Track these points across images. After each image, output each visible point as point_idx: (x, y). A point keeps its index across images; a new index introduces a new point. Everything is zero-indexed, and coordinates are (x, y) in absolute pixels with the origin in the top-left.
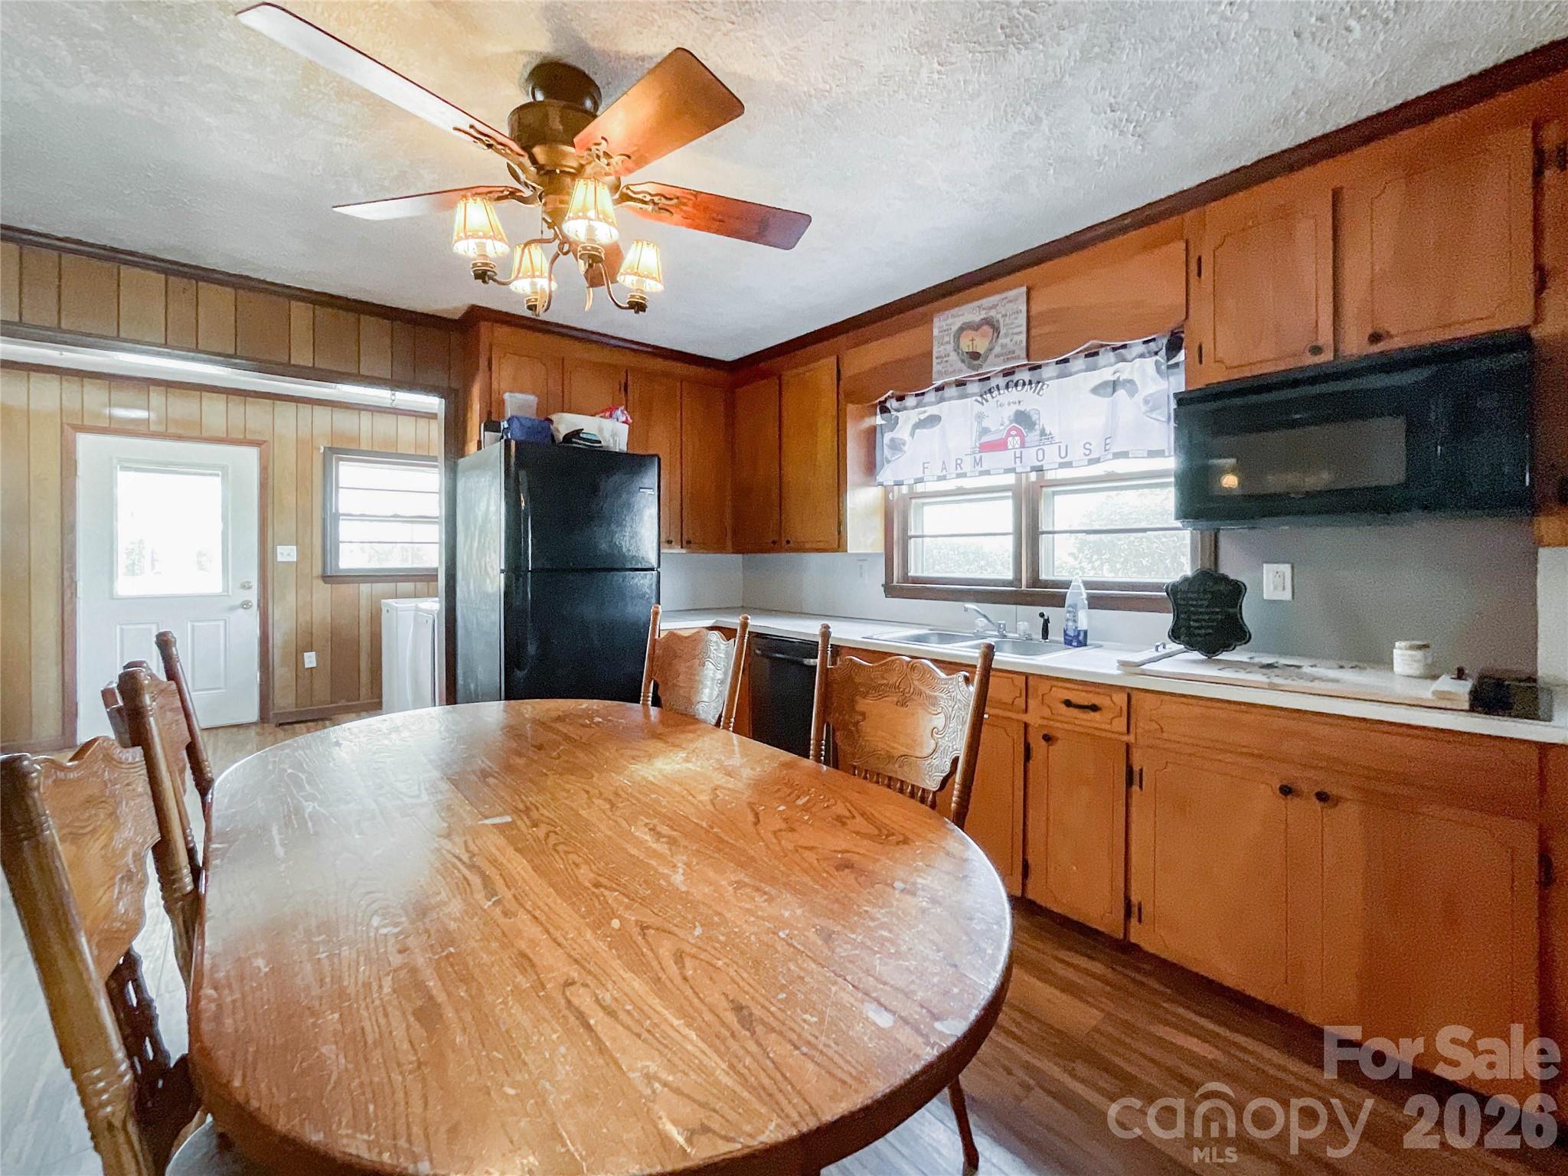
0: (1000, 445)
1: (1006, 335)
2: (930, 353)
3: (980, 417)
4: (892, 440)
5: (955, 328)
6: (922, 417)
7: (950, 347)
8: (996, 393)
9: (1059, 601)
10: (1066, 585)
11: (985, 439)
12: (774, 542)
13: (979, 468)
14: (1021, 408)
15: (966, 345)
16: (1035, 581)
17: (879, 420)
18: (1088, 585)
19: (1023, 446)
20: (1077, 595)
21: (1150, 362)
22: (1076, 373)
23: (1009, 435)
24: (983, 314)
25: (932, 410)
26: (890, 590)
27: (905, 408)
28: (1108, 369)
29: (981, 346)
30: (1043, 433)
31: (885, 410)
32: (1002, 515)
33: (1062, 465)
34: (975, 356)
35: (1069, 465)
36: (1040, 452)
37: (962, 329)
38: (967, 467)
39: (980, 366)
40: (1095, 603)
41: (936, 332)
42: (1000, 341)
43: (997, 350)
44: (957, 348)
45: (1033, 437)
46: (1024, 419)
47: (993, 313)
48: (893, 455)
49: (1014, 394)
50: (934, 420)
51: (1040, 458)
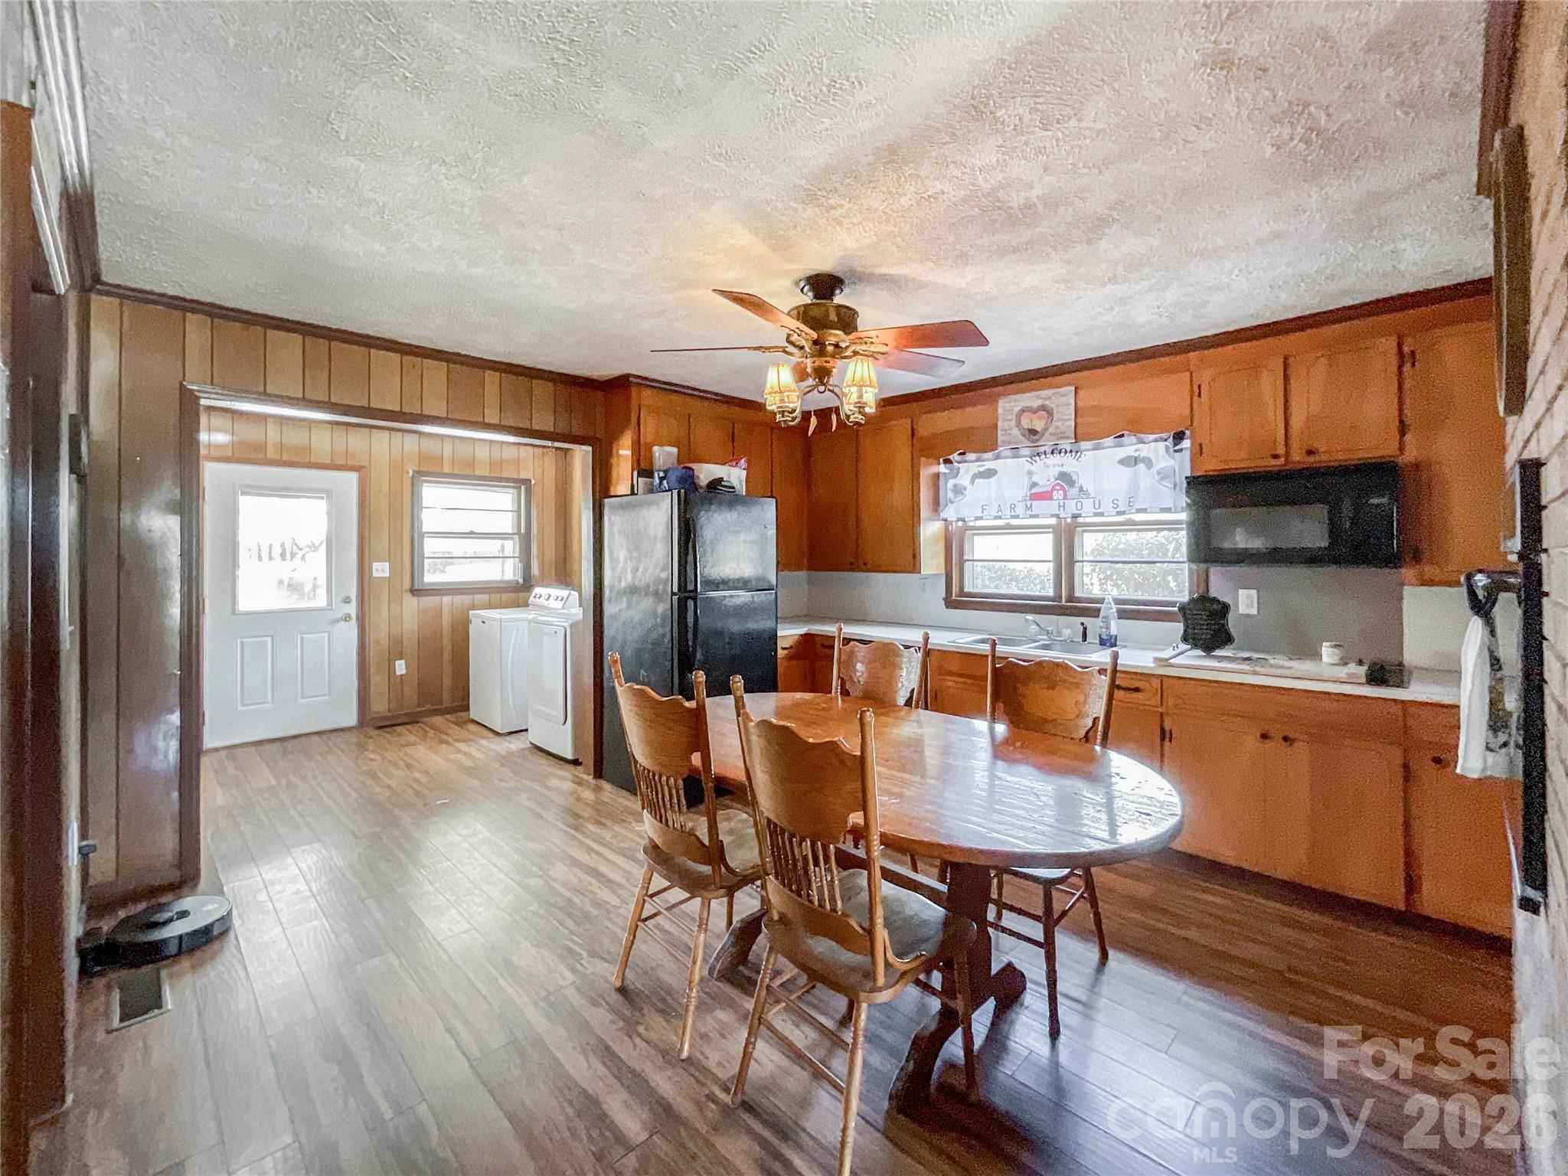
0: (1046, 496)
1: (1059, 420)
2: (995, 426)
3: (1030, 474)
4: (955, 486)
5: (1017, 409)
6: (981, 469)
7: (1013, 423)
8: (1043, 456)
9: (1095, 613)
10: (1101, 601)
11: (1034, 490)
12: (851, 564)
13: (1029, 512)
14: (1064, 469)
15: (1026, 423)
16: (1071, 598)
17: (942, 468)
18: (1117, 601)
19: (1065, 497)
20: (1110, 609)
21: (1161, 445)
22: (1107, 447)
23: (1054, 489)
24: (1040, 402)
25: (988, 465)
26: (950, 603)
27: (965, 461)
28: (1130, 447)
29: (1039, 425)
30: (1081, 489)
31: (947, 461)
32: (1043, 546)
33: (1096, 515)
34: (1033, 432)
35: (1102, 514)
36: (1079, 504)
37: (1023, 411)
38: (1020, 509)
39: (1037, 441)
40: (1123, 615)
41: (1000, 411)
42: (1054, 423)
43: (1051, 430)
44: (1018, 424)
45: (1073, 492)
46: (1065, 478)
47: (1047, 402)
48: (955, 497)
49: (1057, 459)
50: (990, 473)
51: (1079, 507)
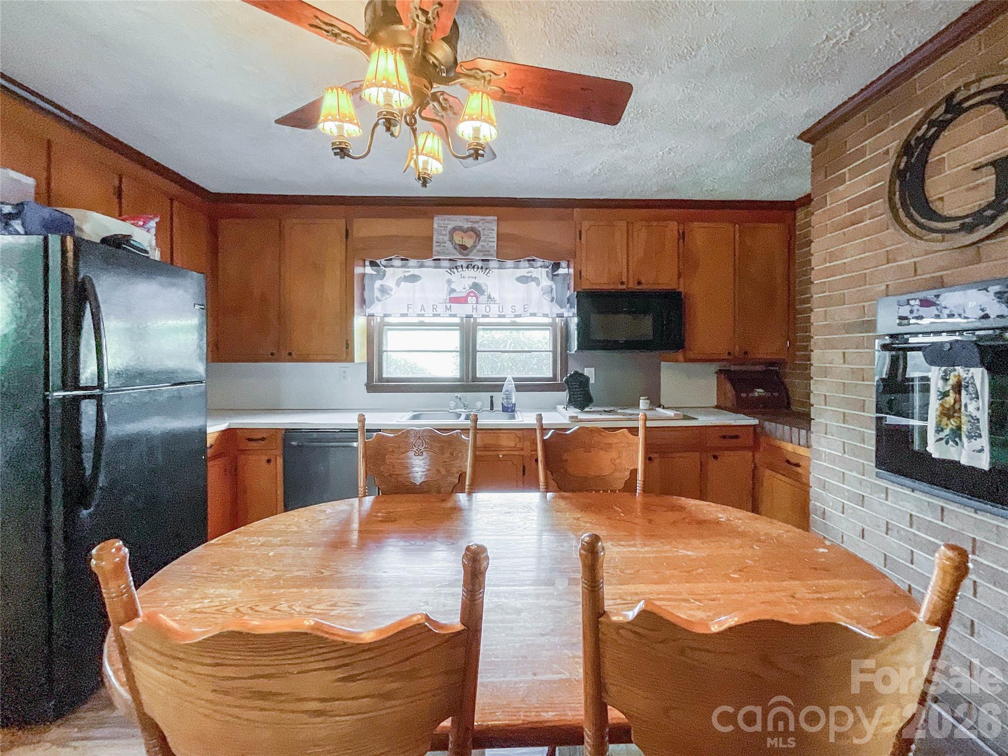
0: (463, 300)
1: (485, 241)
2: (431, 238)
3: (449, 282)
4: (382, 286)
5: (450, 227)
6: (407, 274)
7: (446, 238)
8: (460, 269)
9: (499, 388)
10: (504, 379)
11: (453, 295)
13: (449, 312)
14: (476, 281)
15: (458, 239)
16: (475, 379)
17: (369, 270)
18: (515, 379)
19: (477, 303)
20: (509, 385)
21: (544, 270)
22: (508, 268)
23: (468, 295)
24: (469, 225)
25: (413, 271)
26: (371, 387)
27: (392, 266)
28: (524, 270)
29: (469, 243)
30: (489, 297)
31: (373, 264)
32: (453, 340)
33: (500, 316)
34: (464, 247)
35: (504, 316)
36: (488, 308)
37: (454, 229)
38: (441, 309)
39: (468, 255)
40: (519, 388)
41: (435, 226)
42: (481, 243)
43: (479, 247)
44: (451, 240)
45: (483, 298)
46: (477, 288)
47: (476, 225)
48: (382, 296)
49: (471, 272)
50: (414, 278)
51: (488, 311)
